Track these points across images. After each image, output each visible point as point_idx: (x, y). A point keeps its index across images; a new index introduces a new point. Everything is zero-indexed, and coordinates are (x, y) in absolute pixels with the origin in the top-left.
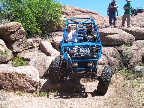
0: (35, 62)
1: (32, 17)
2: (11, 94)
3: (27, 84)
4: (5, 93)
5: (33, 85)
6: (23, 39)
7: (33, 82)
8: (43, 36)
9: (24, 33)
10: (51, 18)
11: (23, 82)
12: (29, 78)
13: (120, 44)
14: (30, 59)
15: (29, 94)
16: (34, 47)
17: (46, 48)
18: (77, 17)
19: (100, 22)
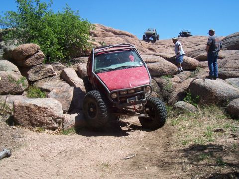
0: (57, 94)
1: (53, 38)
2: (28, 131)
3: (48, 120)
4: (21, 129)
5: (55, 120)
6: (42, 65)
7: (56, 117)
8: (66, 62)
9: (43, 57)
10: (76, 40)
11: (44, 117)
12: (51, 112)
13: (159, 75)
14: (51, 89)
15: (51, 132)
16: (55, 75)
17: (69, 77)
18: (109, 39)
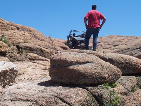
13: (96, 82)
19: (48, 44)
